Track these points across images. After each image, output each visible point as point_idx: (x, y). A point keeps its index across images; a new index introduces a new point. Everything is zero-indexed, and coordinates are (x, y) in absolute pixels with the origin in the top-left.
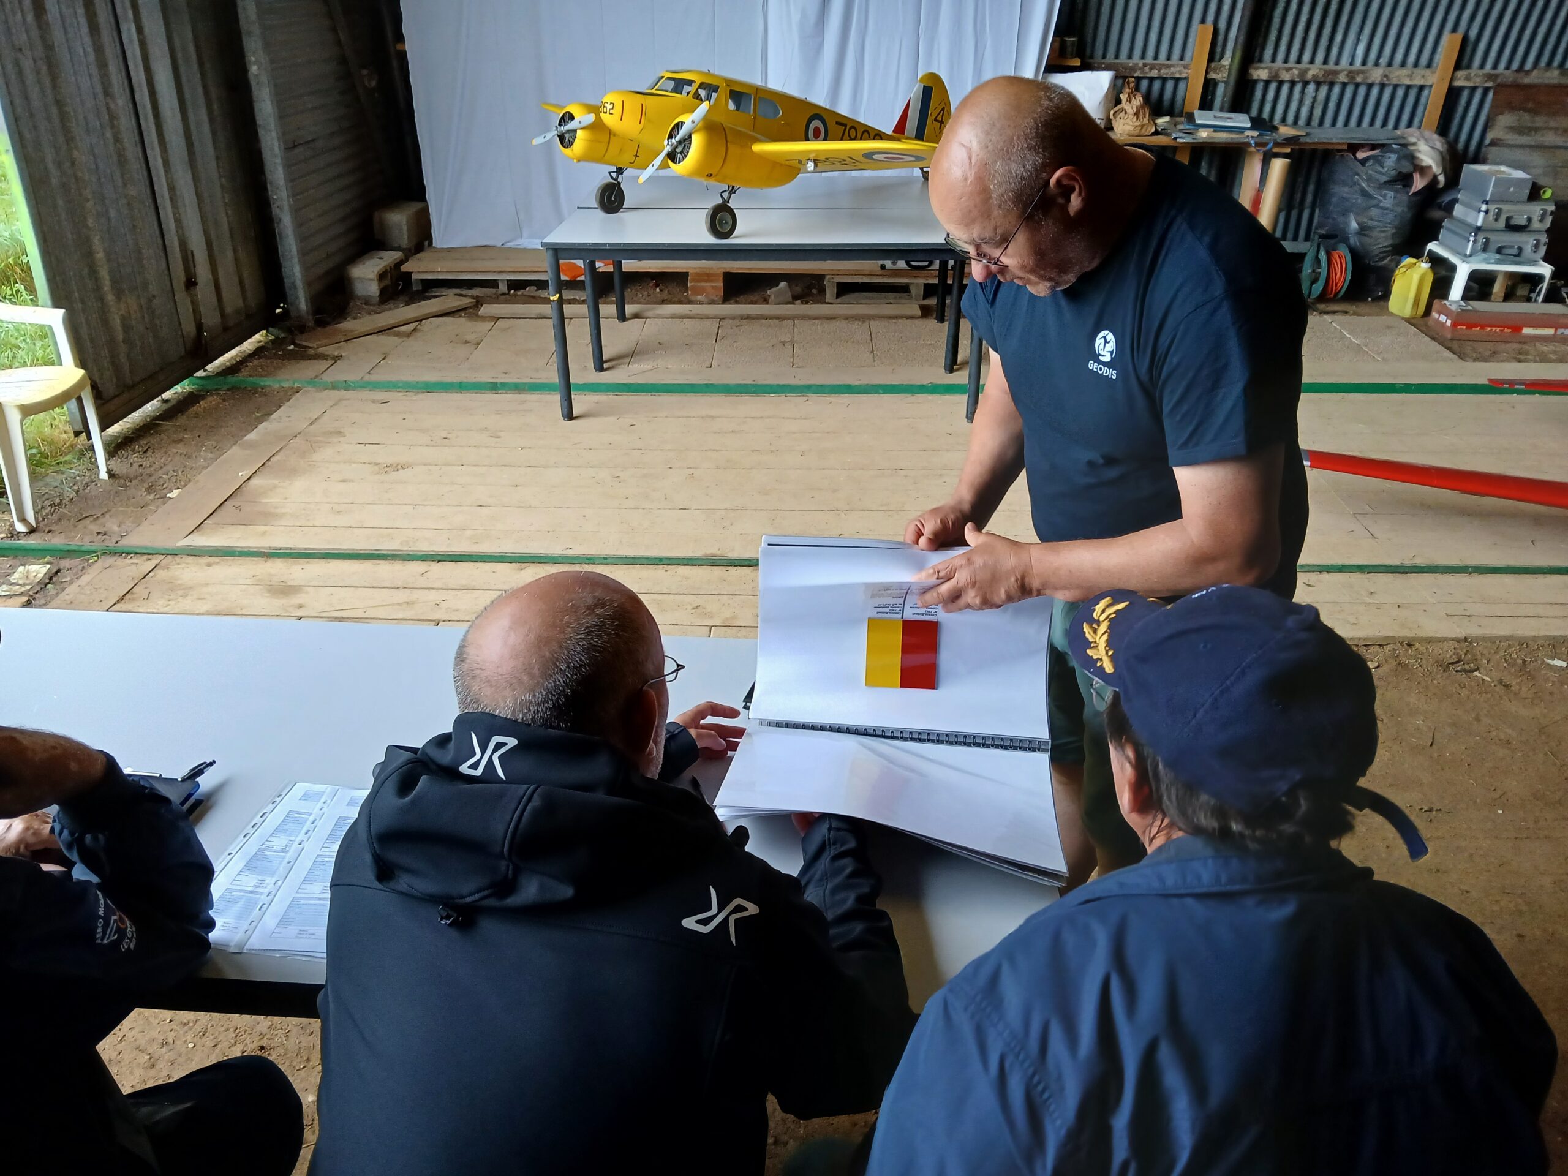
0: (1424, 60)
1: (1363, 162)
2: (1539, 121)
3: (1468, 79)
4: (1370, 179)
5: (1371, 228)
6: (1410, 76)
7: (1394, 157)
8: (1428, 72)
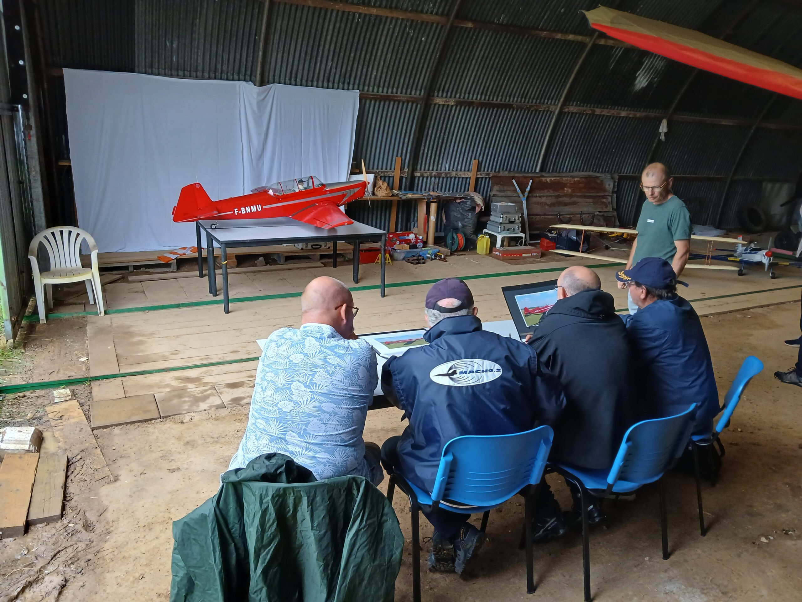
0: (467, 169)
1: (459, 203)
2: (506, 188)
3: (481, 174)
4: (463, 209)
5: (466, 226)
6: (464, 174)
7: (470, 201)
8: (468, 173)
